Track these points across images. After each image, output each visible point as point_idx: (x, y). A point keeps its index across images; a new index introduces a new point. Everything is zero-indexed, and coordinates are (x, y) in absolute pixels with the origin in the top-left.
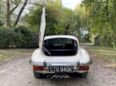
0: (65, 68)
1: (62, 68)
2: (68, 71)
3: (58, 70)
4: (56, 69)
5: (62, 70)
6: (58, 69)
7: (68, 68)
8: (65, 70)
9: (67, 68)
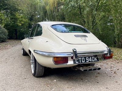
0: (90, 58)
1: (87, 59)
2: (94, 61)
3: (83, 61)
4: (81, 59)
5: (87, 60)
6: (83, 59)
7: (94, 57)
8: (91, 60)
9: (92, 57)
